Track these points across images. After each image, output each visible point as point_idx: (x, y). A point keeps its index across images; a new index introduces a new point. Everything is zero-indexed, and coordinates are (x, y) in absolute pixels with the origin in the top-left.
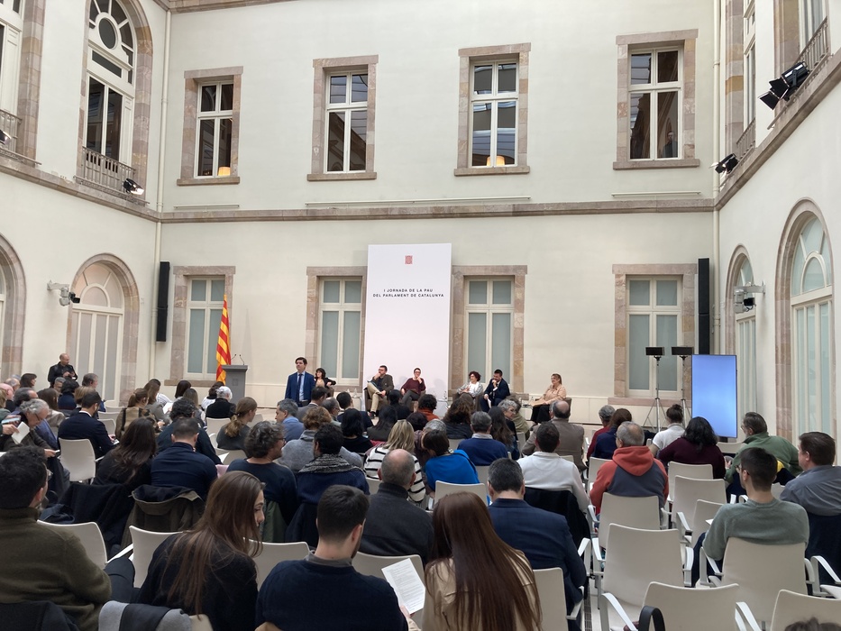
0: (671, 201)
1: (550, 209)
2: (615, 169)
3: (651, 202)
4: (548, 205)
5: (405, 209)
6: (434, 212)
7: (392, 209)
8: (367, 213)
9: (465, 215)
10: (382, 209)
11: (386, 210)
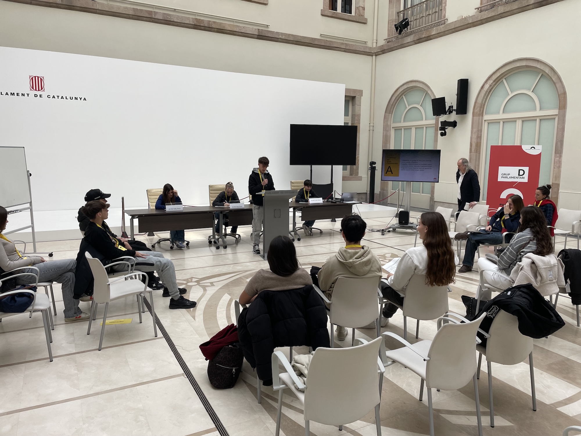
0: (354, 45)
1: (283, 37)
2: (322, 15)
3: (343, 44)
4: (282, 34)
5: (169, 15)
6: (195, 23)
7: (156, 13)
8: (131, 13)
9: (221, 31)
10: (147, 11)
11: (150, 12)
